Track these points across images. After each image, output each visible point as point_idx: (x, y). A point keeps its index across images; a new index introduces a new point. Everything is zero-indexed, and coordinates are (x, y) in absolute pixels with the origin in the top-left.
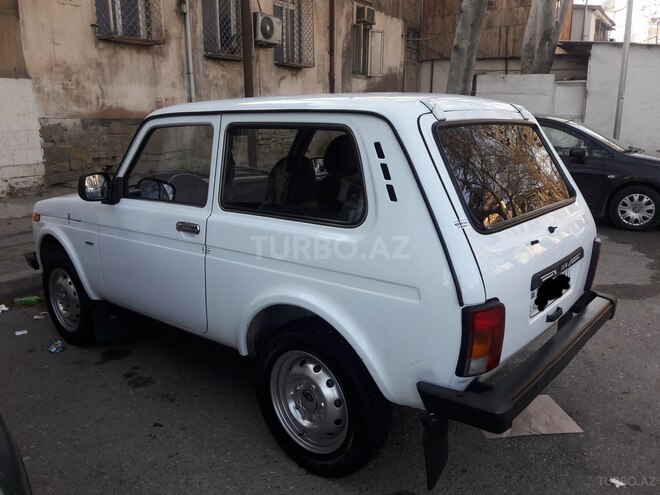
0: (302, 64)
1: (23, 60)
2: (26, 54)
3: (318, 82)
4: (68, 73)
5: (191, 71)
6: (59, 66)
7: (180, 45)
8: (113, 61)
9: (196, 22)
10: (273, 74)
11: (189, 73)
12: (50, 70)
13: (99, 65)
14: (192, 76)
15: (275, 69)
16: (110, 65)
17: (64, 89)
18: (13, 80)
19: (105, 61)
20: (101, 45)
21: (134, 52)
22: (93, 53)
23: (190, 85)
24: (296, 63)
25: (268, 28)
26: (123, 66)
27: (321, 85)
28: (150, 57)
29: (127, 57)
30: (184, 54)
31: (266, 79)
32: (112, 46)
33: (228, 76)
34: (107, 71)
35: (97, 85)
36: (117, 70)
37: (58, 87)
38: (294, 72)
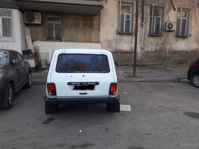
0: (188, 36)
1: (100, 39)
2: (101, 38)
3: (195, 41)
4: (109, 41)
5: (143, 40)
6: (107, 40)
7: (141, 33)
8: (120, 38)
9: (147, 26)
10: (174, 39)
11: (142, 40)
12: (105, 41)
13: (117, 40)
14: (143, 41)
15: (175, 38)
16: (120, 39)
17: (107, 45)
18: (97, 44)
19: (118, 38)
20: (118, 35)
21: (127, 36)
22: (116, 37)
23: (142, 43)
24: (185, 36)
25: (170, 26)
26: (123, 39)
27: (196, 42)
28: (131, 37)
29: (124, 37)
30: (142, 35)
31: (171, 41)
32: (121, 35)
33: (156, 40)
34: (119, 41)
35: (115, 44)
36: (121, 40)
37: (106, 45)
38: (183, 38)
